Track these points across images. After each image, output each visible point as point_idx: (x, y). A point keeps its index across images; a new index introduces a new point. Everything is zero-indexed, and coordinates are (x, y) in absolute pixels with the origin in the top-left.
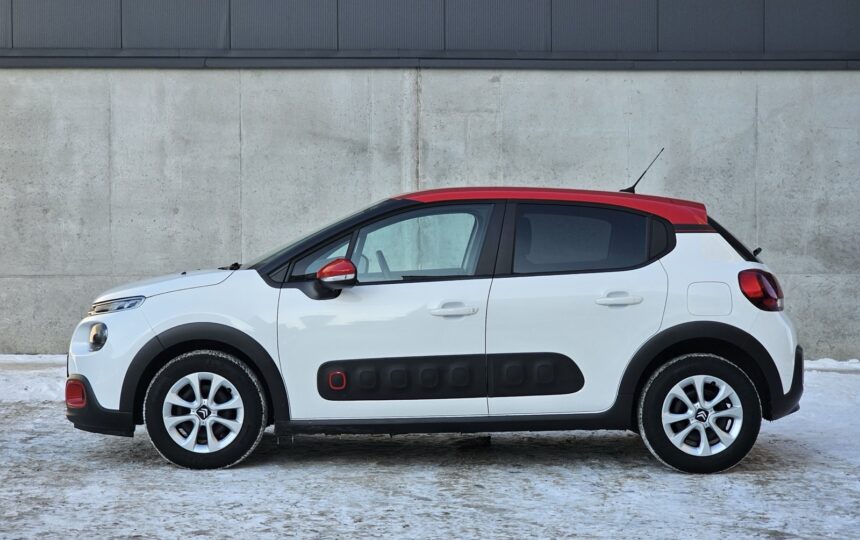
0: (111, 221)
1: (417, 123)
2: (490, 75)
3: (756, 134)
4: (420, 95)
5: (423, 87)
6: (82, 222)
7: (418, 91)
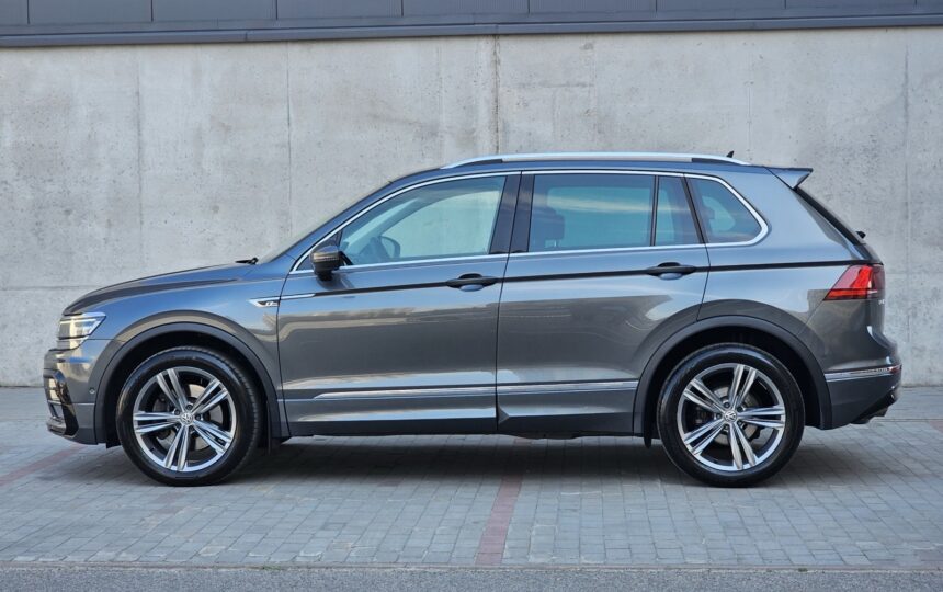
0: (142, 223)
1: (496, 101)
2: (582, 41)
3: (906, 105)
4: (499, 67)
5: (502, 59)
6: (109, 224)
7: (497, 62)
